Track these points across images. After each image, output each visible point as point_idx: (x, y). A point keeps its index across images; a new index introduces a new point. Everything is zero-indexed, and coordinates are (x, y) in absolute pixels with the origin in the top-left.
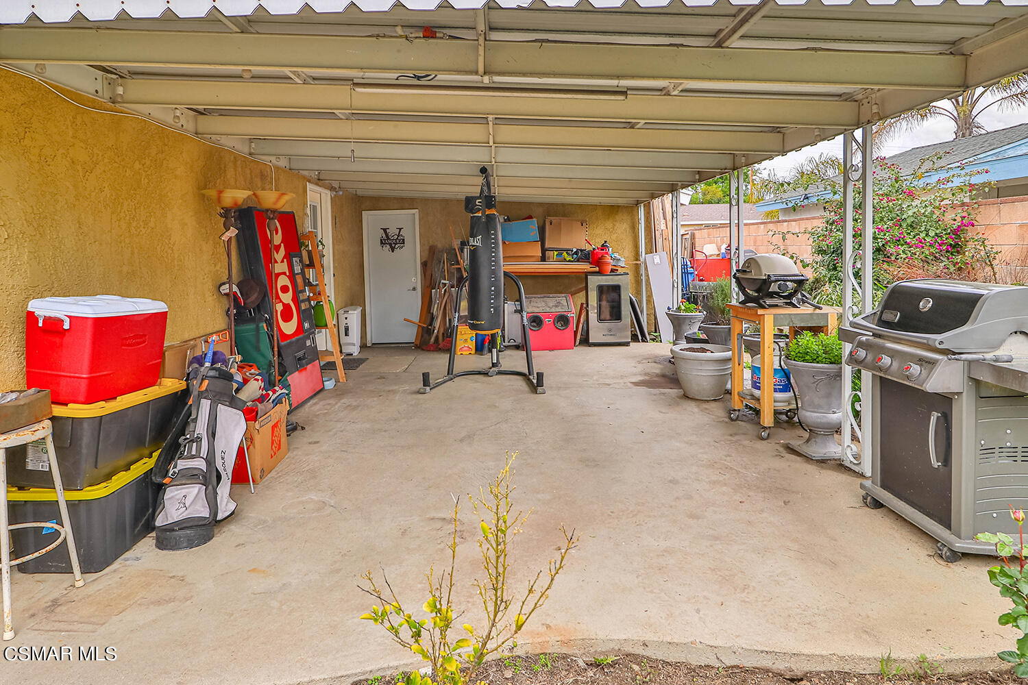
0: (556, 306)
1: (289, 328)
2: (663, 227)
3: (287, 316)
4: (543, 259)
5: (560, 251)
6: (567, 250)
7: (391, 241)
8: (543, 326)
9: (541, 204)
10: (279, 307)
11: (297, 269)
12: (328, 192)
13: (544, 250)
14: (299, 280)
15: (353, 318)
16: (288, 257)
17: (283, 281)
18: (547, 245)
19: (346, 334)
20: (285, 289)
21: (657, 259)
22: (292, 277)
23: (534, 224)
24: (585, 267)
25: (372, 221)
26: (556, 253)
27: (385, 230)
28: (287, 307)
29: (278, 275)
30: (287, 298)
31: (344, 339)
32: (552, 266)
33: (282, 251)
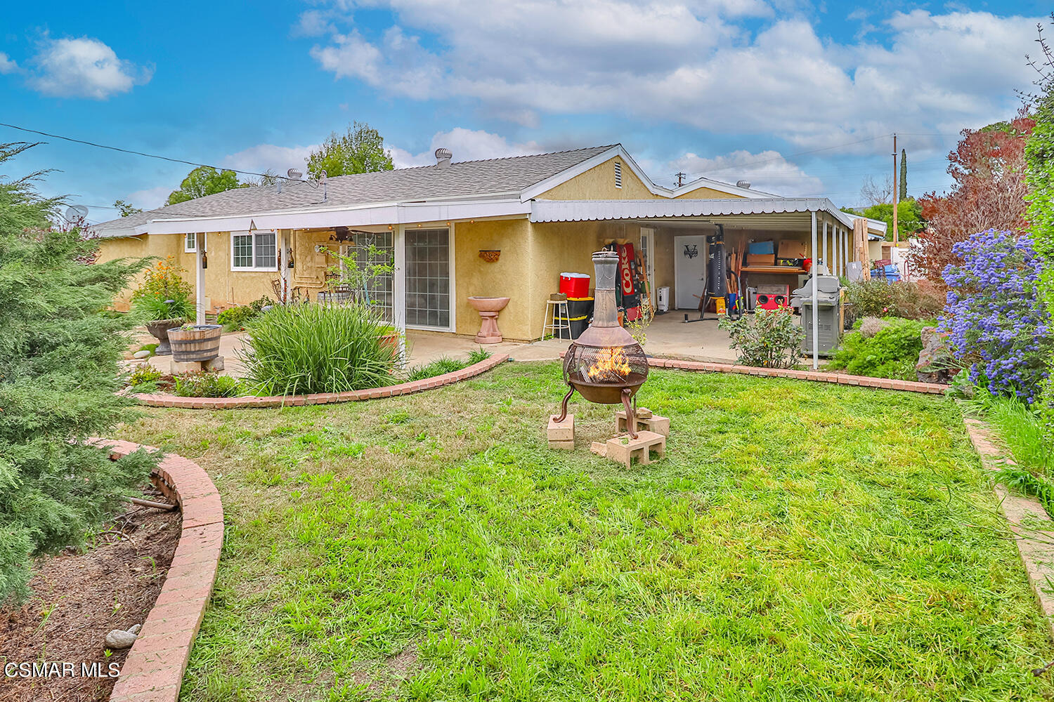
0: (777, 291)
1: (628, 290)
2: (861, 246)
3: (627, 285)
4: (776, 264)
5: (785, 260)
6: (790, 260)
7: (690, 253)
8: (769, 302)
9: (780, 232)
10: (624, 282)
11: (633, 267)
12: (653, 230)
13: (776, 259)
14: (633, 271)
15: (665, 292)
16: (629, 262)
17: (626, 271)
18: (778, 256)
19: (660, 300)
20: (627, 275)
21: (854, 266)
22: (630, 270)
23: (771, 244)
24: (796, 269)
25: (679, 242)
26: (782, 261)
27: (687, 246)
28: (627, 282)
29: (624, 269)
30: (628, 278)
31: (659, 303)
32: (781, 268)
33: (626, 259)
